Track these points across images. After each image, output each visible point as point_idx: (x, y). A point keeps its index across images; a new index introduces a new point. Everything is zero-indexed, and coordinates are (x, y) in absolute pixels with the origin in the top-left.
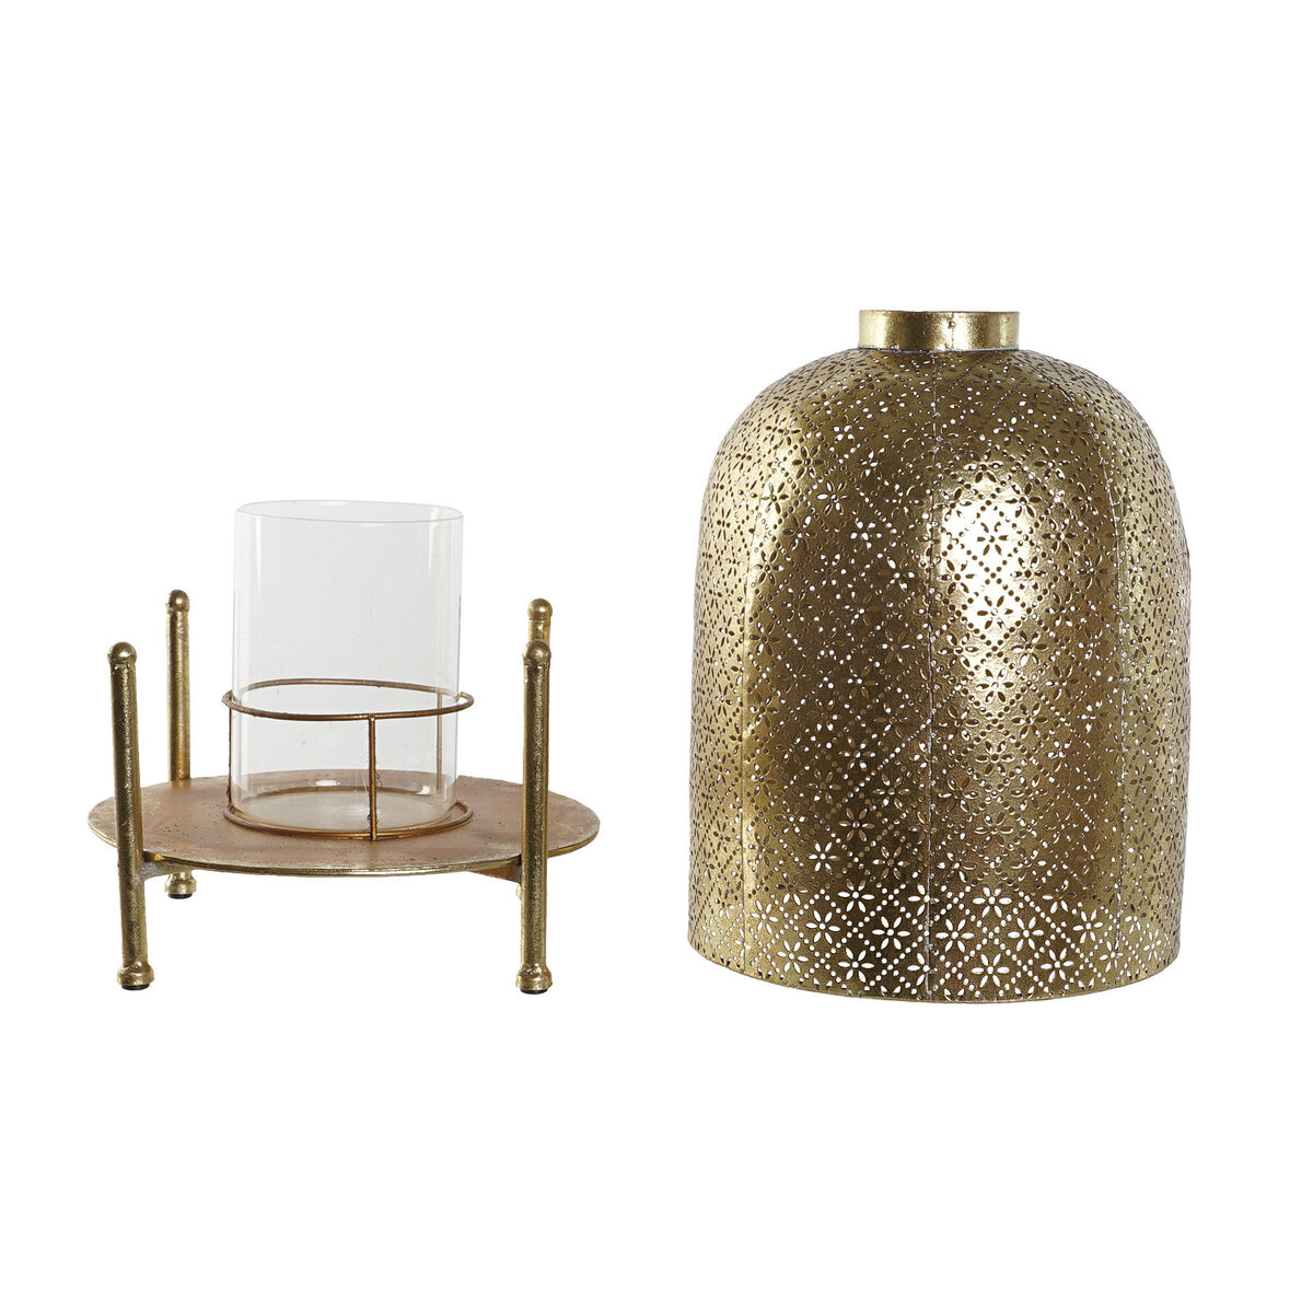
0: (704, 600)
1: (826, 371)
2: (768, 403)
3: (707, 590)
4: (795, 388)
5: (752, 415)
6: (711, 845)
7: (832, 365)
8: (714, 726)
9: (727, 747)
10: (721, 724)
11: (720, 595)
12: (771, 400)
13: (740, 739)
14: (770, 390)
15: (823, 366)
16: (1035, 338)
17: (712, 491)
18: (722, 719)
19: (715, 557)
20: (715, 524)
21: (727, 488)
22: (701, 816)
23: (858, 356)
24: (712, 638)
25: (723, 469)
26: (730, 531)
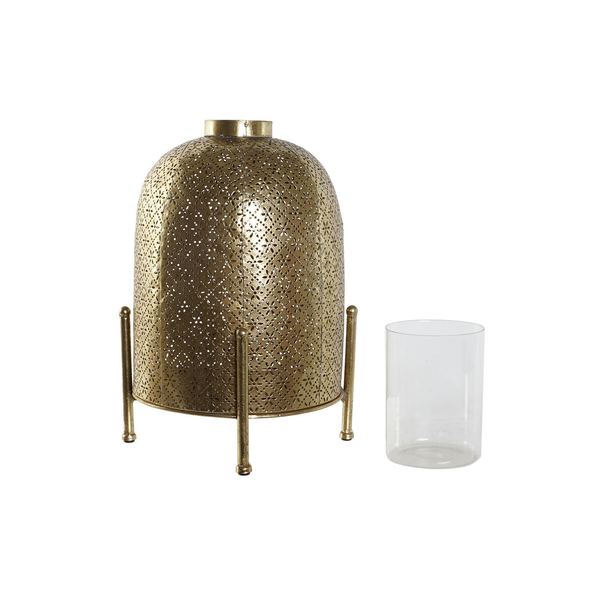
0: (140, 244)
1: (193, 145)
2: (167, 159)
3: (142, 240)
4: (179, 152)
5: (161, 164)
6: (146, 350)
7: (195, 143)
8: (146, 298)
9: (152, 307)
10: (150, 297)
11: (148, 241)
12: (169, 158)
13: (159, 304)
14: (168, 154)
15: (191, 143)
17: (143, 197)
18: (150, 295)
19: (146, 225)
20: (145, 211)
21: (150, 195)
22: (140, 338)
23: (206, 139)
24: (145, 260)
25: (148, 187)
26: (152, 214)
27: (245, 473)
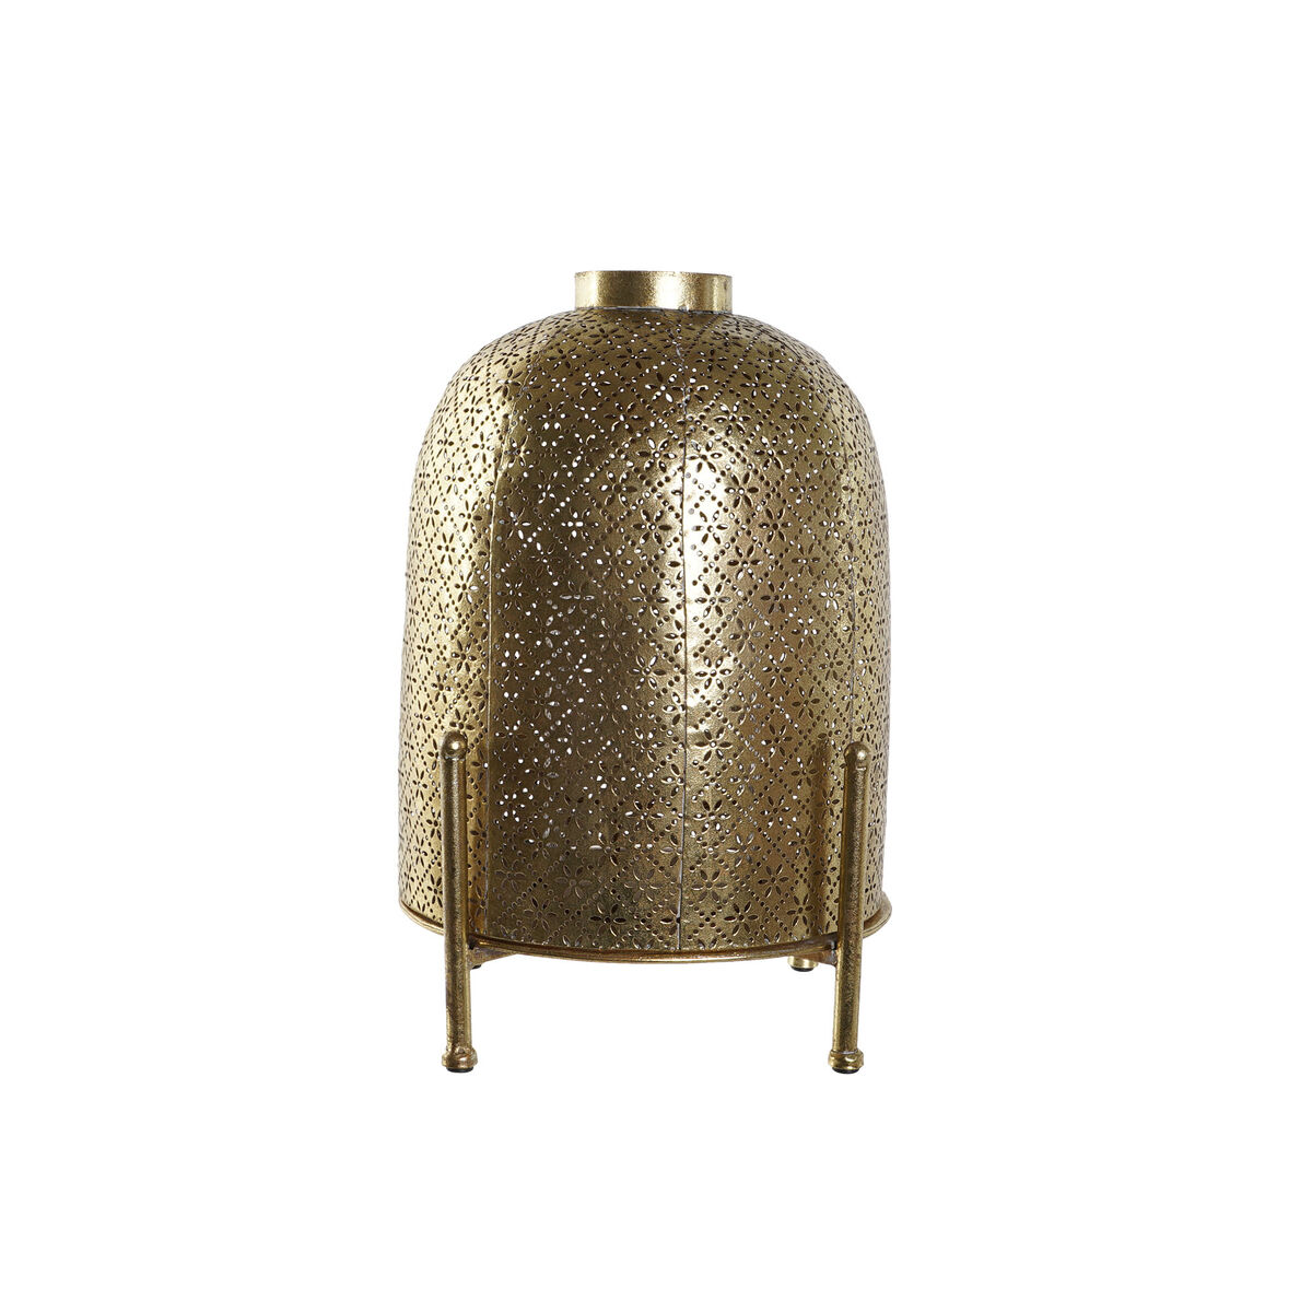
16: (748, 302)
27: (850, 1068)
